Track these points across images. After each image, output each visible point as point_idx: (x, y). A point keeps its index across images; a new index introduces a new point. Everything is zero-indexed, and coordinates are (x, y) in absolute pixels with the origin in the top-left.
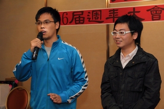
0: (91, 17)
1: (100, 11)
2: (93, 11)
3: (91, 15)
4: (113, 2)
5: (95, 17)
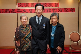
0: (12, 11)
1: (15, 9)
2: (12, 9)
3: (12, 10)
4: (18, 7)
5: (13, 11)
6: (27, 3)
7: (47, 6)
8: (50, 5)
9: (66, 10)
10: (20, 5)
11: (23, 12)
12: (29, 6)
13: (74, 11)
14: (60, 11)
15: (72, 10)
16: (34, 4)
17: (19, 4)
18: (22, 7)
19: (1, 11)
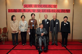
1: (21, 9)
2: (19, 9)
4: (24, 7)
5: (20, 11)
6: (31, 5)
7: (47, 7)
8: (50, 6)
9: (63, 11)
10: (26, 6)
11: (28, 12)
12: (32, 7)
13: (70, 11)
14: (58, 12)
15: (68, 11)
16: (36, 5)
17: (24, 5)
18: (27, 7)
19: (10, 11)
